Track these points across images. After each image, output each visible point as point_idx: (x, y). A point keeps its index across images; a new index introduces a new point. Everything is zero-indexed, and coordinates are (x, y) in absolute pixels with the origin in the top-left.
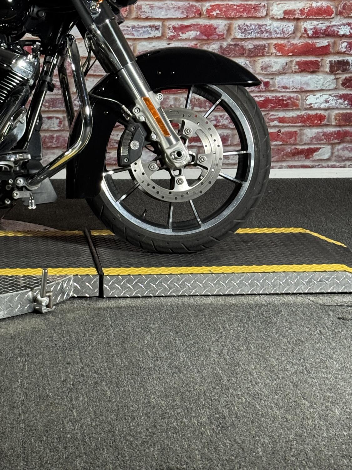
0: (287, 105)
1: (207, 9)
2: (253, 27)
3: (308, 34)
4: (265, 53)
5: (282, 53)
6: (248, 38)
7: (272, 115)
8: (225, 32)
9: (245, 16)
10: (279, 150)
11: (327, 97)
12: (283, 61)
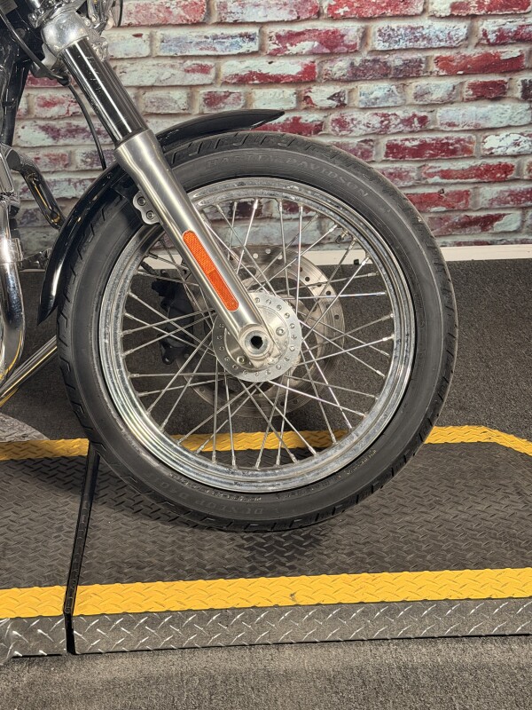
0: (454, 152)
1: (330, 5)
2: (402, 31)
3: (488, 40)
4: (421, 73)
5: (447, 71)
6: (394, 50)
7: (431, 167)
8: (358, 41)
9: (388, 15)
10: (441, 219)
11: (517, 137)
12: (449, 83)
